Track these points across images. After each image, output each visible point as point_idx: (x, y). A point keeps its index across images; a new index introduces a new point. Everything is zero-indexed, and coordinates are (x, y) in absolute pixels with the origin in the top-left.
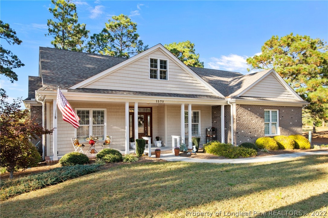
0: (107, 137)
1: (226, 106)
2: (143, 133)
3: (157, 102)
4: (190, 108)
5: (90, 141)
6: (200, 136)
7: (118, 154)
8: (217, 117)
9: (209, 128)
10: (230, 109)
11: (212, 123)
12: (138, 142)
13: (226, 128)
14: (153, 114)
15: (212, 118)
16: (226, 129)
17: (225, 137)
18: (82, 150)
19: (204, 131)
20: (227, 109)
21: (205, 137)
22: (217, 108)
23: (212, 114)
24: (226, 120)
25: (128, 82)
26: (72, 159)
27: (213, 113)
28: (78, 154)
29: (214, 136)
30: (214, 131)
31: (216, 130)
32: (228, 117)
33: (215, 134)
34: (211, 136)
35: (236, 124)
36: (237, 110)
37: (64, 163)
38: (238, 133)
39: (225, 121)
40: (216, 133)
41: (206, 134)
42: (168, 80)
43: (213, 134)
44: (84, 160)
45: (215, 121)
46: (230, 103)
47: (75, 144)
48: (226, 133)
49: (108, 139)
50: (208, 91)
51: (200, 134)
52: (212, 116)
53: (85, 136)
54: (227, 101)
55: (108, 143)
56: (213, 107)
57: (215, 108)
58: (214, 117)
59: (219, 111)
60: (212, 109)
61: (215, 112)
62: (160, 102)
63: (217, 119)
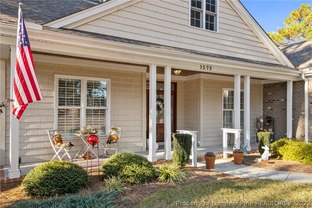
0: (113, 129)
3: (202, 68)
4: (248, 82)
5: (90, 137)
7: (148, 165)
8: (273, 101)
9: (261, 118)
10: (303, 88)
11: (263, 110)
12: (180, 139)
13: (293, 117)
14: (178, 94)
15: (264, 103)
18: (67, 153)
23: (264, 96)
25: (156, 28)
26: (52, 179)
28: (66, 166)
29: (271, 130)
34: (265, 130)
37: (33, 187)
40: (274, 125)
41: (257, 127)
42: (218, 32)
43: (265, 126)
44: (79, 179)
45: (269, 108)
46: (306, 77)
47: (55, 142)
48: (293, 125)
49: (113, 133)
52: (264, 99)
53: (73, 127)
54: (300, 74)
55: (114, 141)
56: (265, 86)
57: (270, 86)
58: (267, 101)
59: (279, 91)
60: (263, 89)
61: (271, 93)
62: (206, 68)
63: (273, 103)
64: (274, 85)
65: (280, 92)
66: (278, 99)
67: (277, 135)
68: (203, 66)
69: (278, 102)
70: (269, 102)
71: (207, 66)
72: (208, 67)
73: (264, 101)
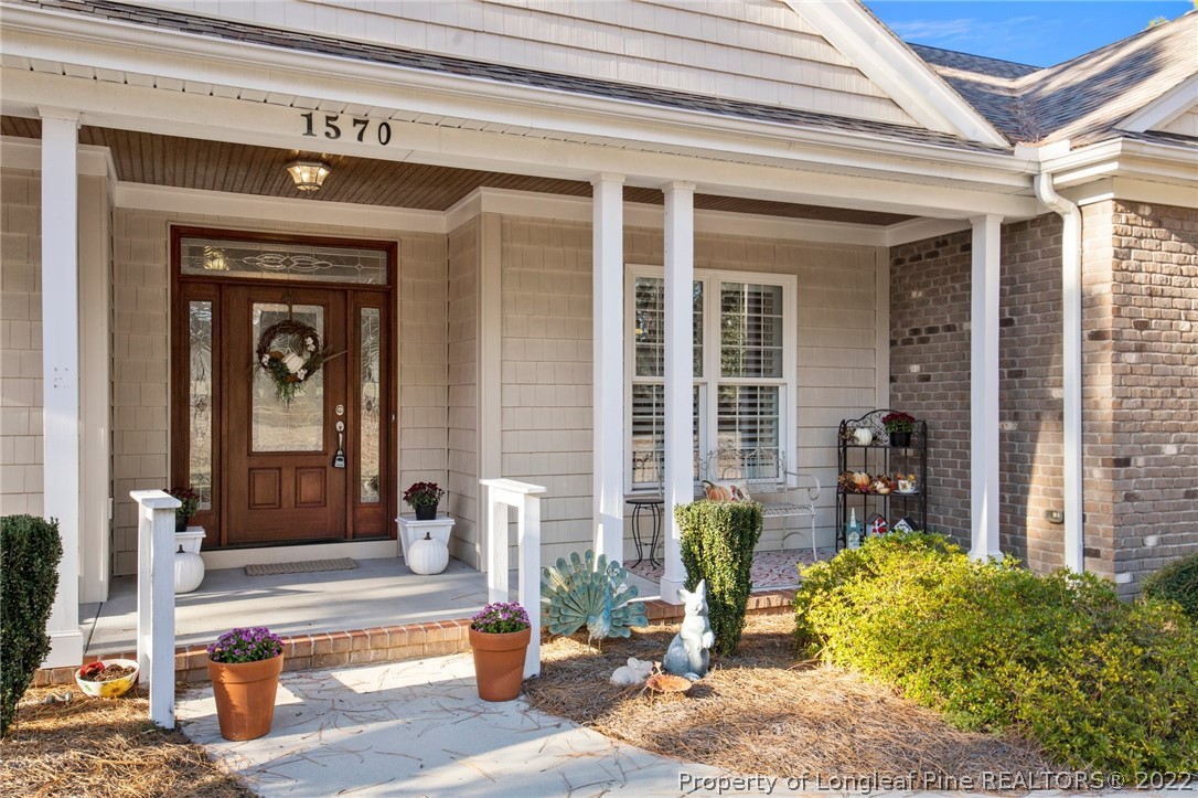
1: (1012, 231)
2: (316, 453)
3: (320, 126)
4: (681, 222)
6: (792, 481)
8: (932, 330)
9: (863, 421)
10: (1057, 254)
11: (892, 379)
13: (1016, 417)
14: (405, 302)
15: (893, 343)
16: (1010, 426)
17: (1002, 499)
19: (829, 438)
20: (1024, 259)
21: (829, 496)
22: (935, 254)
23: (893, 307)
24: (1014, 353)
27: (898, 304)
29: (907, 487)
30: (907, 444)
31: (924, 434)
32: (1032, 321)
33: (917, 468)
34: (880, 486)
35: (1117, 385)
36: (1121, 254)
38: (1125, 462)
39: (1001, 364)
40: (924, 463)
41: (843, 468)
43: (899, 466)
45: (915, 368)
46: (1060, 191)
48: (1014, 458)
50: (855, 78)
51: (792, 468)
52: (892, 325)
54: (1031, 178)
56: (901, 257)
57: (919, 258)
58: (907, 335)
59: (953, 280)
60: (892, 272)
61: (920, 294)
62: (349, 132)
63: (931, 344)
64: (933, 249)
65: (958, 286)
66: (948, 321)
67: (946, 512)
68: (328, 118)
69: (952, 338)
70: (915, 338)
71: (356, 122)
72: (366, 123)
73: (895, 333)
